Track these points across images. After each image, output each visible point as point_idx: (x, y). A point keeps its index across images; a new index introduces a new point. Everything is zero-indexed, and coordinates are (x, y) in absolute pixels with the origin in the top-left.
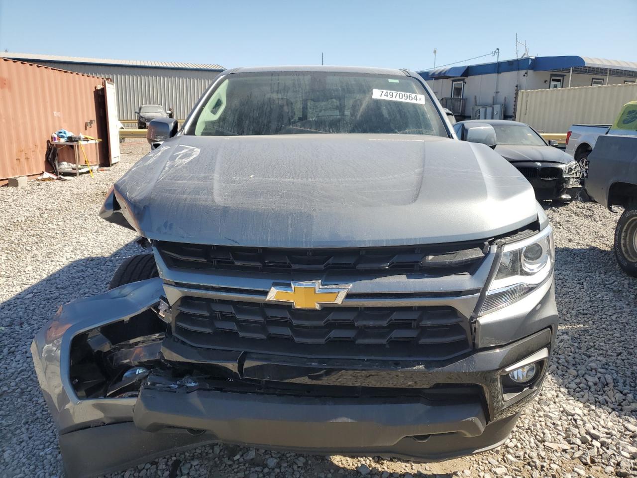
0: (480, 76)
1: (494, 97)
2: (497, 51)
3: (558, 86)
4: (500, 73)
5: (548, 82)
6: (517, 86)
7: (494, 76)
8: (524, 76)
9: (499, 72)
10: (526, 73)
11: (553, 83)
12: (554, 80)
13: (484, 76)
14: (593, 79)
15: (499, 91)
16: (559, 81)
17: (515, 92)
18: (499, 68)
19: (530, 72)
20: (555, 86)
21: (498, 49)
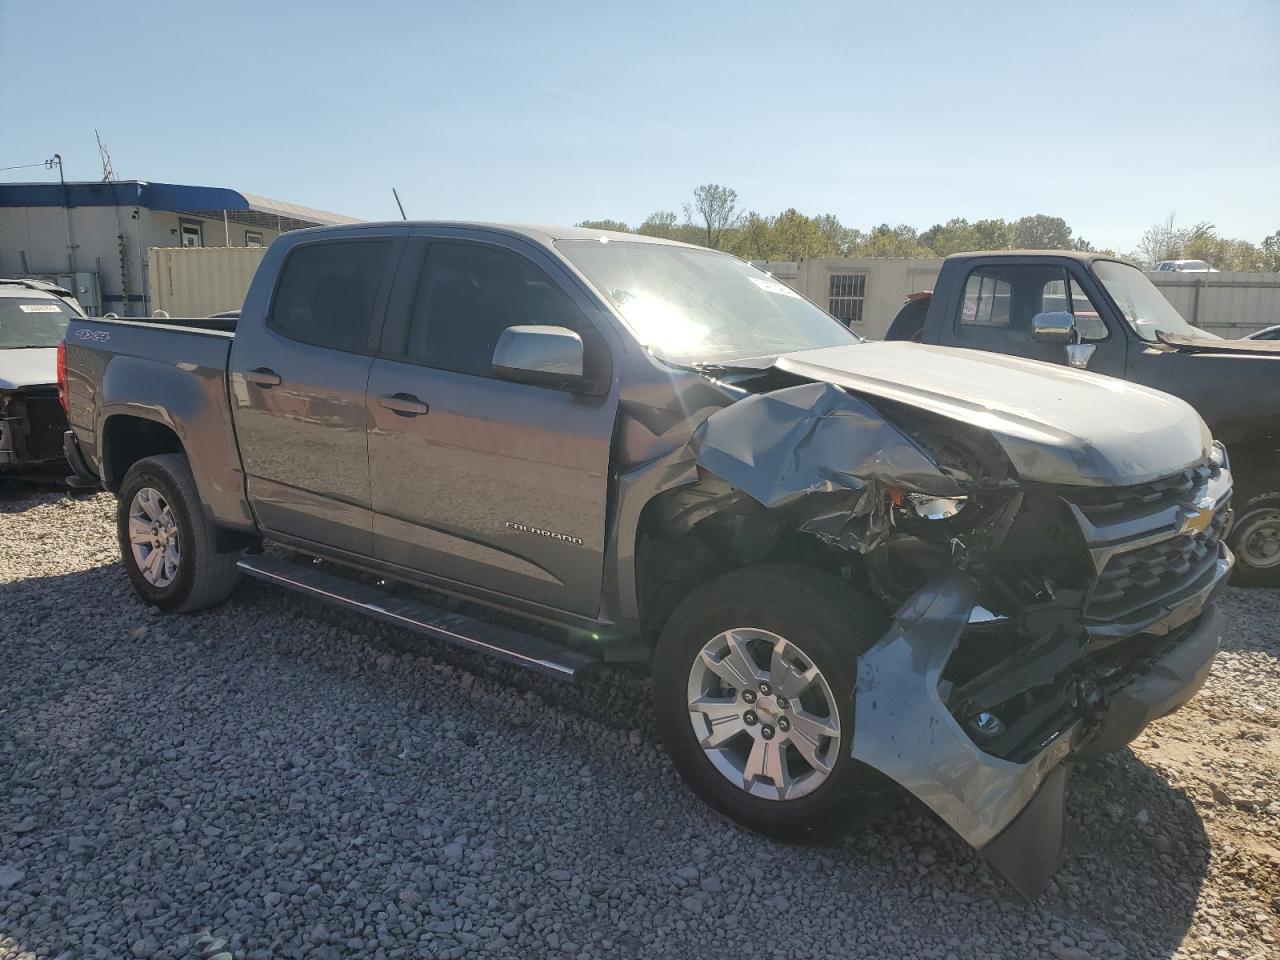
0: (23, 208)
1: (70, 258)
2: (57, 160)
3: (196, 242)
4: (73, 207)
5: (178, 233)
6: (121, 237)
7: (58, 213)
8: (134, 217)
9: (70, 205)
10: (135, 212)
11: (186, 236)
12: (187, 231)
13: (33, 211)
14: (247, 232)
15: (78, 243)
16: (194, 232)
17: (118, 249)
18: (68, 195)
19: (143, 211)
20: (191, 243)
21: (57, 156)
